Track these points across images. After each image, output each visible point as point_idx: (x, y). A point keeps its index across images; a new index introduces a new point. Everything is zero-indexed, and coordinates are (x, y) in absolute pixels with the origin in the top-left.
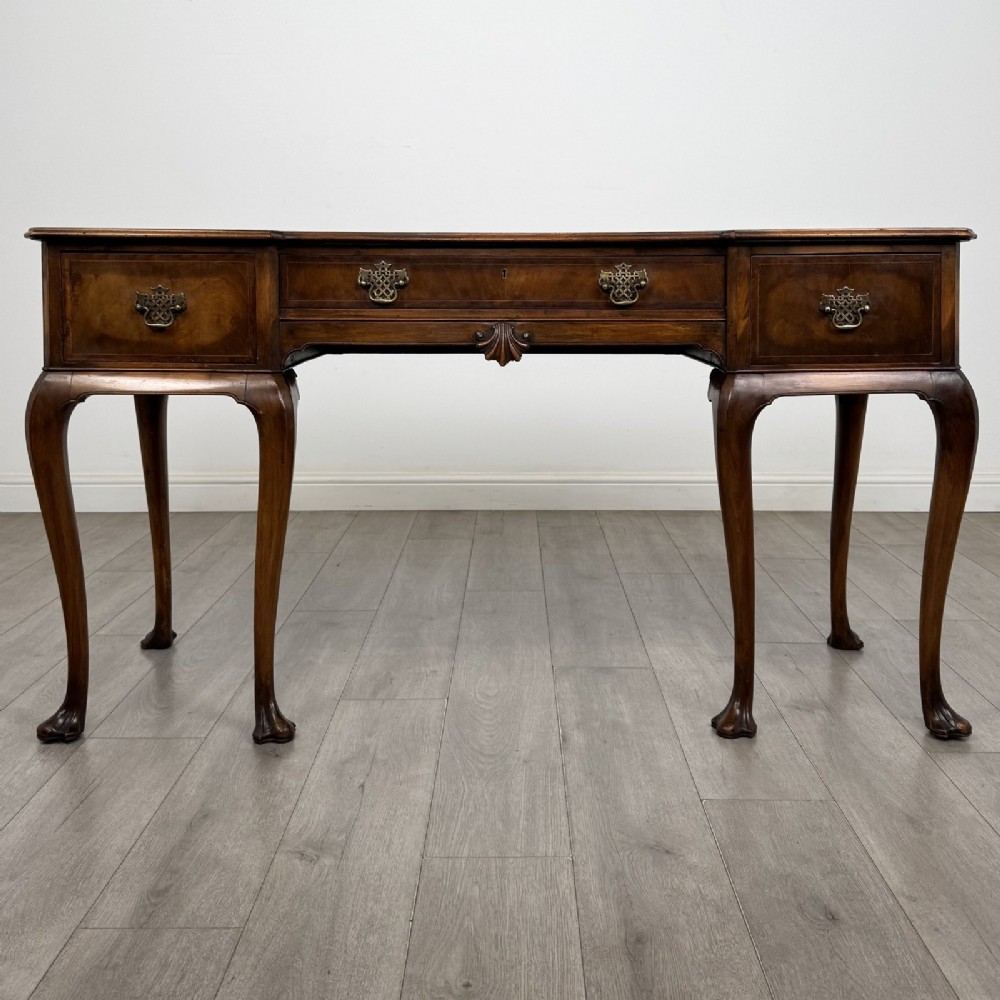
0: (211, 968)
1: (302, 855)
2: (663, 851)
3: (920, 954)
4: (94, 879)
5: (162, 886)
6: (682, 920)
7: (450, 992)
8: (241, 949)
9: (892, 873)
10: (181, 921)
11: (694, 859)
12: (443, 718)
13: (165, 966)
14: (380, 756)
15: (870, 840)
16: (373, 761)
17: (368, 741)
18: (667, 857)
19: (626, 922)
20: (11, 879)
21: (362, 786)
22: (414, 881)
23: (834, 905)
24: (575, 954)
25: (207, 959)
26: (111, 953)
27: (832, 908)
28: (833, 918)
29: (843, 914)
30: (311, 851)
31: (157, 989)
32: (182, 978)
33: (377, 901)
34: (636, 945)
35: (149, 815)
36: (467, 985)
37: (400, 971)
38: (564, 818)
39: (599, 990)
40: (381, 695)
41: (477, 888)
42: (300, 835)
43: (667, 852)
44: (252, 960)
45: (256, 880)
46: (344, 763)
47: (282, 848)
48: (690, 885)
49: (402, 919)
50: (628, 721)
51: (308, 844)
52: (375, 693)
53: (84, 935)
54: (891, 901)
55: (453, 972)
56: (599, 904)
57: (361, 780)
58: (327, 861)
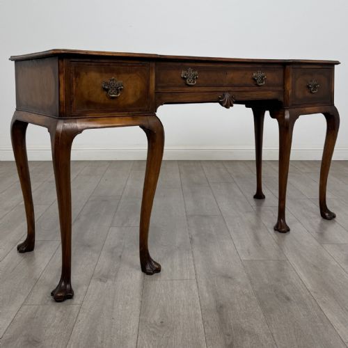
0: (71, 318)
1: (101, 280)
2: (228, 277)
6: (236, 300)
7: (156, 325)
8: (81, 311)
9: (309, 284)
11: (239, 280)
13: (55, 317)
14: (126, 246)
15: (301, 273)
16: (124, 248)
17: (121, 241)
18: (230, 280)
19: (216, 301)
21: (120, 257)
22: (141, 288)
23: (288, 294)
24: (199, 312)
25: (69, 315)
26: (35, 313)
27: (288, 296)
28: (288, 299)
29: (292, 298)
30: (103, 278)
31: (52, 325)
33: (128, 295)
34: (220, 308)
36: (162, 322)
37: (138, 318)
38: (193, 266)
39: (208, 323)
40: (125, 225)
41: (163, 291)
42: (99, 273)
43: (230, 278)
44: (85, 315)
45: (85, 289)
46: (113, 248)
47: (93, 278)
48: (238, 289)
49: (138, 301)
50: (214, 233)
51: (102, 276)
52: (123, 224)
53: (25, 307)
54: (308, 294)
55: (157, 318)
56: (207, 295)
57: (119, 254)
58: (110, 282)
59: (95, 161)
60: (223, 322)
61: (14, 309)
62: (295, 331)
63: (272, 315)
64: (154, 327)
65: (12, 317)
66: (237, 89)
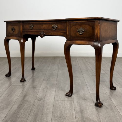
0: (28, 114)
1: (39, 100)
3: (118, 112)
4: (12, 103)
5: (21, 104)
6: (88, 108)
8: (31, 112)
9: (115, 102)
10: (24, 108)
12: (57, 83)
13: (22, 114)
14: (49, 88)
16: (48, 88)
17: (47, 86)
19: (80, 108)
20: (2, 103)
21: (46, 92)
22: (53, 103)
23: (107, 106)
24: (74, 112)
25: (27, 113)
26: (15, 112)
27: (107, 107)
28: (107, 108)
30: (40, 100)
31: (21, 117)
32: (24, 115)
34: (82, 111)
35: (19, 95)
36: (60, 116)
37: (52, 114)
40: (48, 80)
41: (61, 104)
42: (38, 98)
43: (86, 100)
44: (33, 113)
45: (33, 103)
46: (44, 89)
47: (36, 99)
49: (52, 108)
50: (80, 83)
51: (39, 99)
52: (47, 80)
53: (11, 110)
54: (114, 106)
55: (58, 114)
56: (77, 106)
57: (46, 91)
58: (42, 101)
59: (39, 57)
60: (82, 116)
61: (7, 110)
62: (109, 120)
63: (100, 114)
64: (57, 118)
65: (6, 114)
66: (46, 31)
